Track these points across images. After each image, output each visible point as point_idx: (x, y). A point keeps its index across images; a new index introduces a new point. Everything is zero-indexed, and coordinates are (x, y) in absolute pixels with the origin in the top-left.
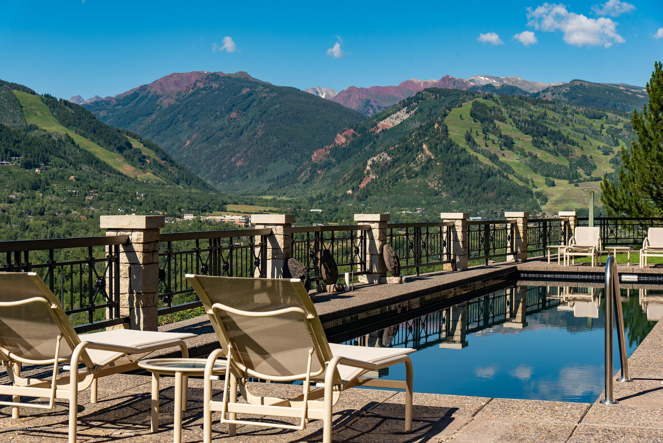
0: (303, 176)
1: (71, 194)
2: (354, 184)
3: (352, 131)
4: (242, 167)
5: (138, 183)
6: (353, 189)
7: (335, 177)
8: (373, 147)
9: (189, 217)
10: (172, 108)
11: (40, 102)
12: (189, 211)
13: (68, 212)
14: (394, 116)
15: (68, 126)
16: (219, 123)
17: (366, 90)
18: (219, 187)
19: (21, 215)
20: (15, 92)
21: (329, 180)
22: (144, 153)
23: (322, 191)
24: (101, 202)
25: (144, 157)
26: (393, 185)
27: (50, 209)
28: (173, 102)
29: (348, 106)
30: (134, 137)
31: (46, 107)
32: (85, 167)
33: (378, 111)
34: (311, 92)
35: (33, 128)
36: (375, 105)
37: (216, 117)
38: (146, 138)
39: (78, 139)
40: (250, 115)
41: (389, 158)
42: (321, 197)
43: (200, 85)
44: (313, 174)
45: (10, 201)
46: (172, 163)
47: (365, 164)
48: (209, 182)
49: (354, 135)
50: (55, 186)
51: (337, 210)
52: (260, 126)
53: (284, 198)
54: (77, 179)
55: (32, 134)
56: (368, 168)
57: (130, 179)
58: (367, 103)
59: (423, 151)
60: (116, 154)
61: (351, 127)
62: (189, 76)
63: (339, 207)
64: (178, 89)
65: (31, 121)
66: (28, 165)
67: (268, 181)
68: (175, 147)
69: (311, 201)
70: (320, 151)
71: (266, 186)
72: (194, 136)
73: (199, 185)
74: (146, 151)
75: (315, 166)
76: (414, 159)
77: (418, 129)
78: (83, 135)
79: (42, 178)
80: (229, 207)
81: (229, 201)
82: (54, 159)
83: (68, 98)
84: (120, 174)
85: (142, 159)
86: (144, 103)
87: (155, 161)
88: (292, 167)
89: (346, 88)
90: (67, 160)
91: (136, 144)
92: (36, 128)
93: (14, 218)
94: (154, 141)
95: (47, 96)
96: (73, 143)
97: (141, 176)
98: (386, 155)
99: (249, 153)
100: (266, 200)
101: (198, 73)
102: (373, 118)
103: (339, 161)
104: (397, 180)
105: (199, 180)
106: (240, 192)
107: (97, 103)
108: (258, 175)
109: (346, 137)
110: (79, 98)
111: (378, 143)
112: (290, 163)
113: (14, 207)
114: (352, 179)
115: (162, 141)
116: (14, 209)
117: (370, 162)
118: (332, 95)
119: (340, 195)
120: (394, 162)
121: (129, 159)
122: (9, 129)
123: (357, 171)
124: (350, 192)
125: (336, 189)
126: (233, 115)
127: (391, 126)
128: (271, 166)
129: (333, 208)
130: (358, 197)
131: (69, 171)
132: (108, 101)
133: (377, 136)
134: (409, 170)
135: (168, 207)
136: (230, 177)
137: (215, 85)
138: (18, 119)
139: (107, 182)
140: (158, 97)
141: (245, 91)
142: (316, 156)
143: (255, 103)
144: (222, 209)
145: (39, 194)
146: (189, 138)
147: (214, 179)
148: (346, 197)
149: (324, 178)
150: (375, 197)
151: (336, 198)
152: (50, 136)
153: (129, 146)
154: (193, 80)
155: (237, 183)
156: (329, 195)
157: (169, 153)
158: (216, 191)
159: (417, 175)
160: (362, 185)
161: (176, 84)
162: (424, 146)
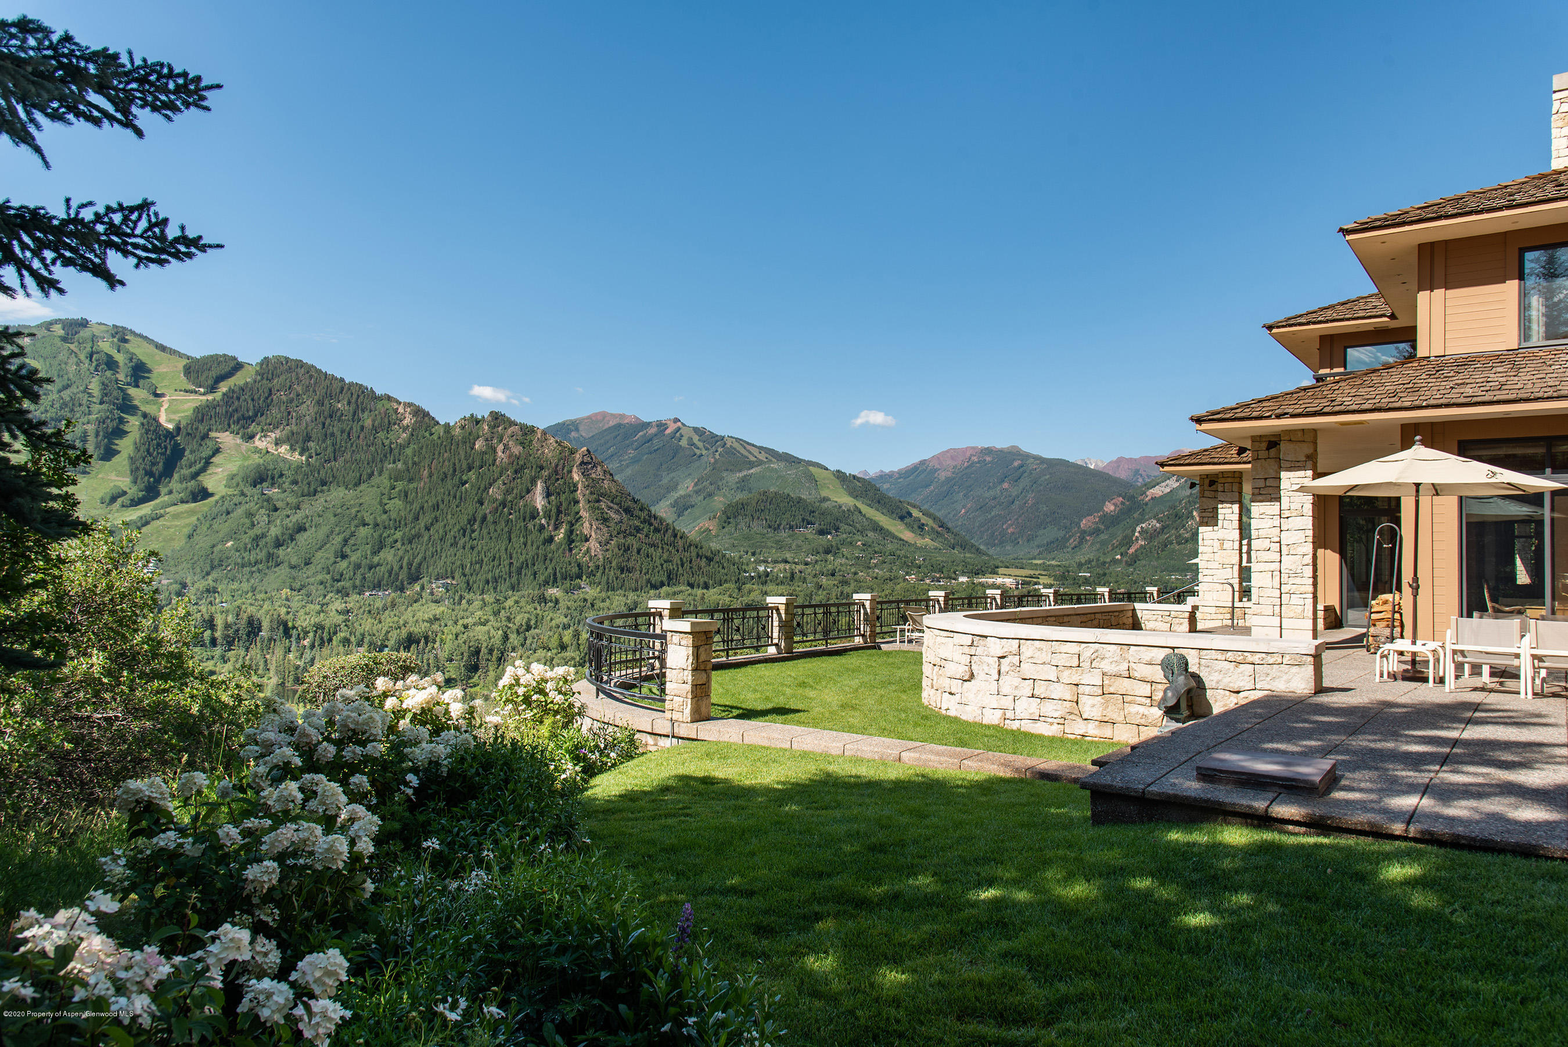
0: (1072, 542)
1: (858, 558)
2: (1123, 550)
3: (1121, 499)
4: (1013, 533)
5: (917, 548)
6: (1122, 555)
7: (1103, 543)
8: (1142, 514)
9: (963, 579)
10: (948, 480)
11: (832, 477)
12: (963, 574)
13: (855, 573)
14: (1164, 484)
15: (856, 497)
16: (992, 493)
17: (1135, 460)
18: (991, 551)
19: (815, 576)
20: (811, 468)
21: (1098, 546)
22: (923, 521)
23: (1091, 556)
24: (885, 565)
25: (923, 525)
26: (1162, 551)
27: (840, 571)
28: (949, 474)
29: (1117, 475)
30: (914, 507)
31: (837, 481)
32: (870, 534)
33: (1147, 480)
34: (1079, 463)
35: (826, 499)
36: (1144, 473)
37: (989, 488)
38: (925, 507)
39: (865, 509)
40: (1021, 486)
41: (1158, 525)
42: (1090, 561)
43: (975, 459)
44: (1082, 540)
45: (806, 564)
46: (948, 529)
47: (1134, 531)
48: (982, 547)
49: (1122, 503)
50: (844, 550)
51: (1105, 574)
52: (1031, 495)
53: (1053, 562)
54: (864, 545)
55: (825, 505)
56: (1137, 534)
57: (910, 545)
58: (1137, 472)
59: (1193, 517)
60: (898, 522)
61: (1120, 495)
62: (964, 451)
63: (1107, 571)
64: (954, 463)
65: (824, 493)
66: (822, 532)
67: (1038, 547)
68: (951, 515)
69: (1080, 565)
70: (1089, 518)
71: (1036, 552)
72: (969, 505)
73: (973, 550)
74: (924, 520)
75: (1084, 532)
76: (1184, 526)
77: (1188, 497)
78: (869, 505)
79: (834, 543)
80: (1001, 571)
81: (1000, 564)
82: (843, 527)
83: (855, 472)
84: (901, 540)
85: (921, 527)
86: (922, 476)
87: (932, 528)
88: (1062, 533)
89: (1115, 459)
90: (855, 527)
91: (915, 513)
92: (828, 499)
93: (809, 578)
94: (932, 510)
95: (838, 471)
96: (860, 512)
97: (920, 542)
98: (1155, 522)
99: (1020, 521)
100: (1036, 565)
101: (973, 448)
102: (1142, 486)
103: (1107, 528)
104: (1166, 546)
105: (973, 546)
106: (1011, 556)
107: (881, 476)
108: (1028, 541)
109: (1115, 505)
110: (866, 472)
111: (1147, 510)
112: (1059, 529)
113: (809, 569)
114: (1121, 545)
115: (939, 510)
116: (809, 570)
117: (1138, 529)
118: (1101, 465)
119: (1108, 560)
120: (1163, 528)
121: (909, 526)
122: (805, 501)
123: (1126, 537)
124: (1118, 557)
125: (1104, 554)
126: (1005, 485)
127: (1161, 494)
128: (1041, 532)
129: (1101, 572)
130: (1126, 562)
131: (856, 537)
132: (891, 475)
133: (1146, 504)
134: (1179, 536)
135: (944, 570)
136: (1002, 543)
137: (988, 459)
138: (814, 492)
139: (890, 547)
140: (936, 470)
141: (1016, 464)
142: (1084, 523)
143: (1026, 474)
144: (994, 572)
145: (830, 557)
146: (964, 507)
147: (987, 544)
148: (1115, 562)
149: (1092, 544)
150: (1144, 562)
151: (1104, 563)
152: (840, 507)
153: (910, 514)
154: (968, 454)
155: (1008, 548)
156: (1098, 560)
157: (945, 521)
158: (988, 555)
159: (1187, 541)
160: (1131, 551)
161: (952, 458)
162: (1195, 513)
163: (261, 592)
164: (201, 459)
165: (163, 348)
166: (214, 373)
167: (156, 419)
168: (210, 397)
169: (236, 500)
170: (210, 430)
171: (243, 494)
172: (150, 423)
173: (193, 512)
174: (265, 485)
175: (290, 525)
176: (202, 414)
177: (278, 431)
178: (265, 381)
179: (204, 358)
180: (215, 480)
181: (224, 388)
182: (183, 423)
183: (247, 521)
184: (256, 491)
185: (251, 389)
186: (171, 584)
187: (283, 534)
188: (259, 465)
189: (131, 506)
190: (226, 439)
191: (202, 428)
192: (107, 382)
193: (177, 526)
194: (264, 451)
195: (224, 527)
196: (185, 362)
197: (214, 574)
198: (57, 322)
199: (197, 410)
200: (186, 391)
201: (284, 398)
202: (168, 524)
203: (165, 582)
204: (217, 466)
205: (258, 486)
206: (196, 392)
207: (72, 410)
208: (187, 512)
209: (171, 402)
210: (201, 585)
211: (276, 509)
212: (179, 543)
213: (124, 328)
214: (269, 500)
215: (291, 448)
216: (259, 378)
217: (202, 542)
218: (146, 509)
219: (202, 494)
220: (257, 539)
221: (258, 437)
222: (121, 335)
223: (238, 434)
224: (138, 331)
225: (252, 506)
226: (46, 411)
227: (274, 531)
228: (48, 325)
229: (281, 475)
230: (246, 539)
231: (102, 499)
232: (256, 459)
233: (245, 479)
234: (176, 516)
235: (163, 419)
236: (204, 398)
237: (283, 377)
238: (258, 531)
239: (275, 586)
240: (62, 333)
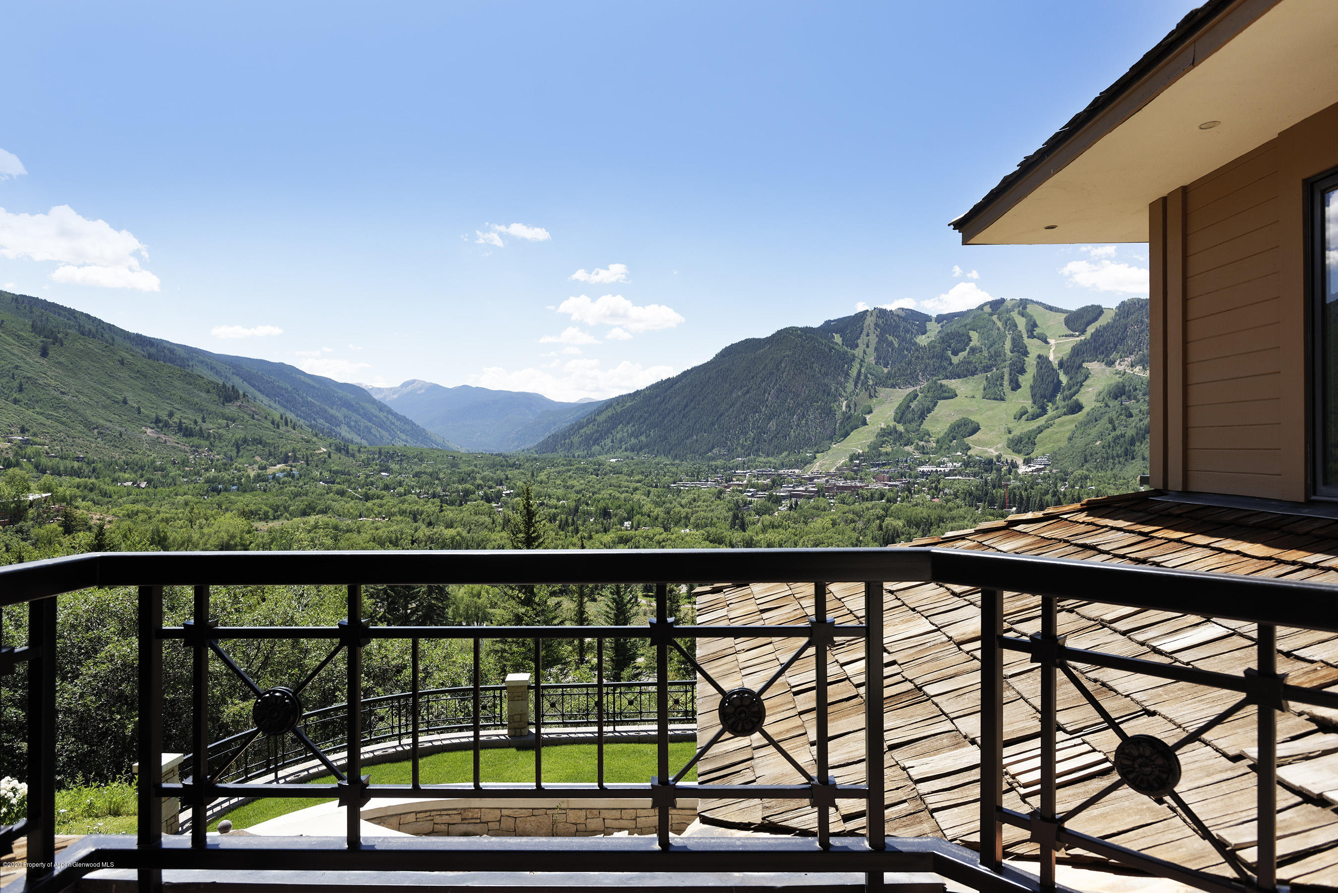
163: (1120, 478)
164: (1077, 383)
165: (1051, 308)
166: (1085, 320)
167: (1047, 358)
168: (1083, 338)
169: (1102, 410)
170: (1084, 361)
171: (1107, 405)
172: (1042, 360)
173: (1073, 421)
174: (1124, 397)
175: (1143, 427)
176: (1077, 352)
177: (1133, 357)
178: (1122, 320)
179: (1079, 310)
180: (1088, 396)
181: (1091, 330)
182: (1065, 359)
183: (1110, 425)
184: (1117, 403)
185: (1112, 327)
186: (1058, 472)
187: (1137, 434)
188: (1119, 382)
189: (1033, 419)
190: (1094, 366)
191: (1078, 361)
192: (1016, 337)
193: (1062, 431)
194: (1122, 372)
195: (1094, 431)
196: (1065, 315)
197: (1087, 465)
198: (985, 304)
199: (1073, 349)
200: (1066, 336)
201: (1137, 330)
202: (1056, 430)
203: (1054, 471)
204: (1089, 386)
205: (1119, 399)
206: (1072, 336)
207: (995, 360)
208: (1068, 421)
209: (1057, 345)
210: (1078, 473)
211: (1131, 416)
212: (1064, 444)
213: (1027, 300)
214: (1127, 409)
215: (1143, 368)
216: (1118, 318)
217: (1079, 442)
218: (1041, 421)
219: (1077, 408)
220: (1117, 438)
221: (1118, 362)
222: (1023, 304)
223: (1103, 361)
224: (1035, 300)
225: (1114, 415)
226: (981, 362)
227: (1130, 432)
228: (981, 308)
229: (1135, 389)
230: (1110, 438)
231: (1015, 416)
232: (1117, 379)
233: (1109, 393)
234: (1062, 424)
235: (1051, 358)
236: (1078, 339)
237: (1136, 314)
238: (1118, 432)
239: (1133, 473)
240: (990, 310)
